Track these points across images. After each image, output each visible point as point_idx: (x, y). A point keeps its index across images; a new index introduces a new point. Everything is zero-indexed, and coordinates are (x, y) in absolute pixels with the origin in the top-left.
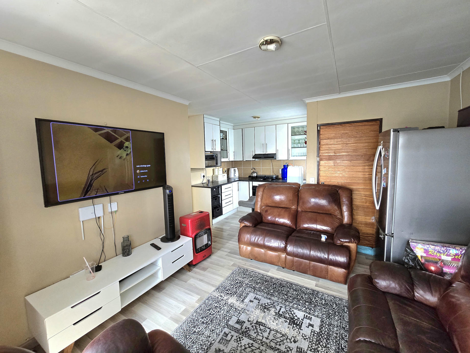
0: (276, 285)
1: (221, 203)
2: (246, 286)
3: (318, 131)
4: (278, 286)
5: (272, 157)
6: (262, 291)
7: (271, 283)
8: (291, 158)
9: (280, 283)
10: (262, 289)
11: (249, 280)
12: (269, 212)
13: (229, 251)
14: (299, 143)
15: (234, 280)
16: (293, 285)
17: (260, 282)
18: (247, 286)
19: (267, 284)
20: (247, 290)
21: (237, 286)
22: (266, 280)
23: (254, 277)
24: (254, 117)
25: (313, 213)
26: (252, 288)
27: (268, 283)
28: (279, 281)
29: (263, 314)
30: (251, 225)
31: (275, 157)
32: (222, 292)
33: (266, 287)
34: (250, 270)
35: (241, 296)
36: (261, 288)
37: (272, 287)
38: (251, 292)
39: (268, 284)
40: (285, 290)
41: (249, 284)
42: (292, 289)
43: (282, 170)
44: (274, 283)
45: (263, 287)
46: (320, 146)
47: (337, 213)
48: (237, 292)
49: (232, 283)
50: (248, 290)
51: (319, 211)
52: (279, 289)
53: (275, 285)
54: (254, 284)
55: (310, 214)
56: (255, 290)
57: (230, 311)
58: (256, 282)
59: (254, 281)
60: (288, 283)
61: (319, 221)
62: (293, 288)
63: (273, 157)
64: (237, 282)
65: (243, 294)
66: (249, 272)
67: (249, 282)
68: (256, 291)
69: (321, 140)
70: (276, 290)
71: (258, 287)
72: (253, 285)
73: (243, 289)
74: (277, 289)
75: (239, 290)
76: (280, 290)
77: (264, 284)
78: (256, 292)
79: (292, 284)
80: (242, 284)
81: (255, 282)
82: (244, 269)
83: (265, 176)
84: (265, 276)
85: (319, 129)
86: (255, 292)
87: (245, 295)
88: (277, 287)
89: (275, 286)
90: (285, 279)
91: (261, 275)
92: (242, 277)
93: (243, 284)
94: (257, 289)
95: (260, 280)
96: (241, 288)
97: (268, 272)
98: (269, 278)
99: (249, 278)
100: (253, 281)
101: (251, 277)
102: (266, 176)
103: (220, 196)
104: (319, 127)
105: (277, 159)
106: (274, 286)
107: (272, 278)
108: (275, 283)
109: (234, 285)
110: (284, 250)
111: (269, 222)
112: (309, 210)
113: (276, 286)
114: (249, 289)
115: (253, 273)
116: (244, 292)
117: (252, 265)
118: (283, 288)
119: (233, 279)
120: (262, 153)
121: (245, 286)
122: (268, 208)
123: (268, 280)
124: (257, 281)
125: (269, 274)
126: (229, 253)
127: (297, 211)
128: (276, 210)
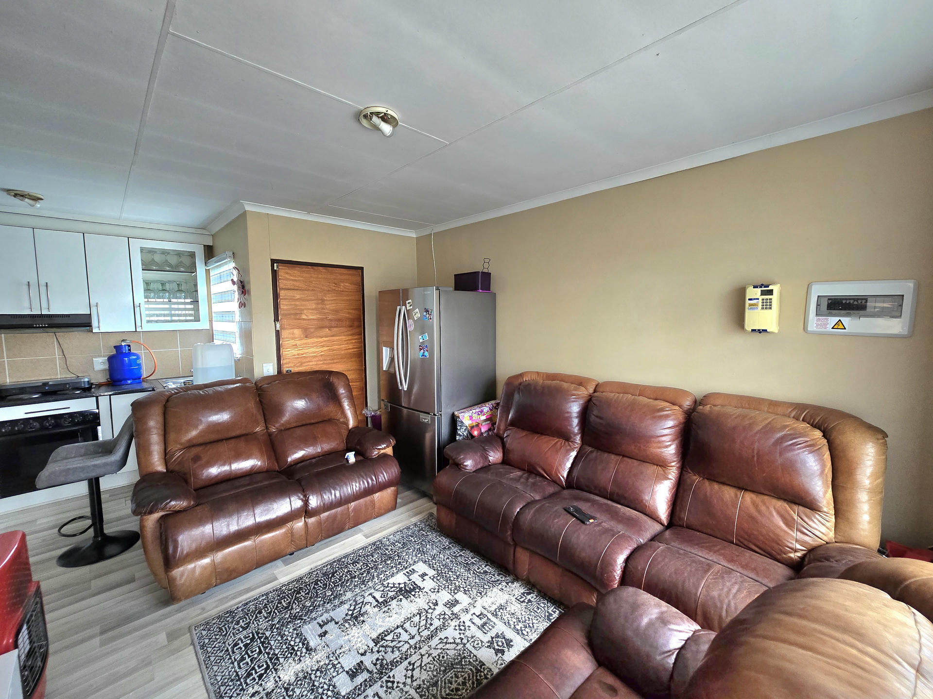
2: (275, 630)
3: (274, 273)
7: (308, 586)
8: (147, 327)
9: (323, 574)
10: (310, 606)
11: (264, 618)
12: (204, 460)
14: (163, 290)
15: (230, 650)
17: (290, 603)
18: (277, 628)
19: (306, 594)
20: (286, 633)
21: (257, 648)
22: (293, 591)
23: (267, 607)
25: (303, 428)
26: (290, 622)
29: (366, 627)
31: (87, 325)
35: (293, 649)
38: (300, 627)
40: (343, 574)
41: (276, 622)
43: (109, 359)
44: (312, 583)
45: (306, 603)
46: (280, 301)
47: (339, 416)
48: (274, 654)
52: (332, 581)
54: (283, 615)
57: (316, 683)
58: (282, 608)
59: (277, 612)
60: (331, 564)
63: (80, 325)
64: (246, 646)
66: (240, 609)
67: (269, 621)
69: (280, 289)
72: (287, 616)
73: (279, 638)
74: (330, 584)
75: (274, 647)
76: (336, 581)
80: (260, 638)
82: (219, 617)
83: (45, 384)
85: (275, 269)
88: (327, 582)
89: (321, 583)
90: (320, 563)
91: (274, 593)
92: (241, 630)
93: (262, 634)
95: (286, 600)
96: (272, 643)
98: (294, 583)
99: (256, 617)
100: (274, 612)
102: (50, 383)
104: (275, 264)
105: (94, 330)
114: (289, 626)
115: (251, 604)
118: (335, 575)
121: (272, 632)
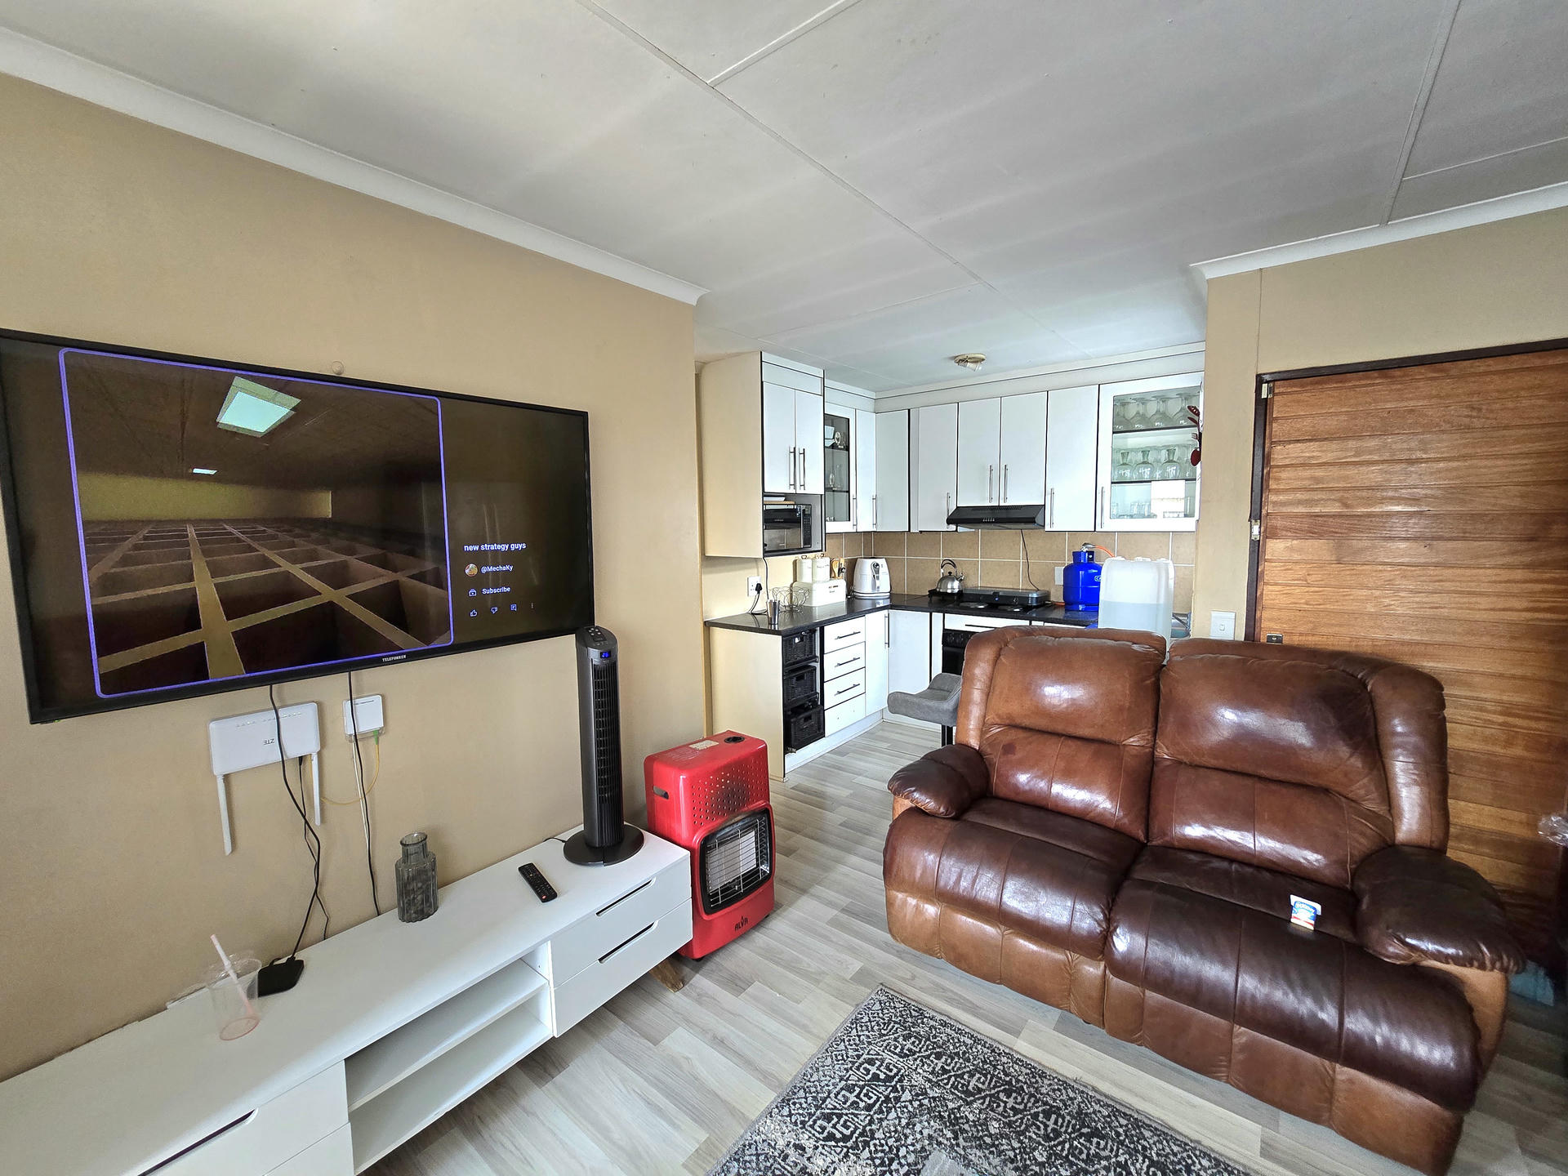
0: (1060, 1120)
1: (818, 690)
2: (916, 1104)
3: (1263, 407)
4: (1068, 1126)
5: (1026, 518)
6: (993, 1145)
7: (1032, 1100)
8: (1110, 525)
9: (1080, 1112)
10: (990, 1135)
11: (930, 1069)
12: (1019, 755)
13: (844, 901)
14: (1144, 463)
15: (862, 1059)
16: (1147, 1134)
17: (980, 1090)
18: (921, 1105)
19: (1013, 1108)
20: (918, 1128)
21: (875, 1098)
22: (1008, 1079)
23: (953, 1059)
24: (960, 358)
25: (1233, 778)
26: (942, 1117)
27: (1019, 1099)
28: (1072, 1095)
30: (942, 810)
31: (1039, 520)
32: (803, 1123)
33: (1009, 1125)
34: (933, 1013)
36: (987, 1130)
37: (1038, 1128)
38: (939, 1144)
39: (1022, 1107)
40: (1108, 1158)
41: (931, 1094)
42: (1145, 1157)
43: (1067, 570)
44: (1046, 1103)
45: (994, 1123)
46: (1269, 473)
47: (1363, 788)
48: (872, 1132)
49: (853, 1080)
50: (926, 1132)
51: (1263, 772)
52: (1075, 1143)
53: (1054, 1117)
54: (951, 1097)
55: (1216, 782)
56: (956, 1138)
58: (963, 1085)
59: (951, 1082)
60: (1116, 1113)
61: (1266, 817)
62: (1144, 1148)
63: (1032, 521)
64: (876, 1077)
65: (903, 1152)
66: (932, 1023)
67: (930, 1081)
68: (961, 1140)
69: (1272, 443)
70: (1063, 1150)
71: (971, 1118)
72: (951, 1105)
73: (904, 1122)
74: (1063, 1142)
75: (884, 1124)
76: (1081, 1152)
77: (998, 1106)
78: (964, 1149)
79: (1137, 1124)
80: (895, 1089)
81: (956, 1088)
82: (907, 1006)
83: (996, 594)
84: (1004, 1060)
85: (1264, 396)
86: (958, 1145)
87: (911, 1158)
88: (1066, 1132)
89: (1056, 1123)
90: (1104, 1087)
91: (985, 1050)
92: (898, 1051)
93: (902, 1086)
94: (966, 1127)
95: (983, 1079)
96: (893, 1115)
97: (1016, 1033)
98: (1023, 1069)
99: (928, 1057)
100: (950, 1077)
101: (938, 1056)
102: (1000, 594)
103: (818, 665)
104: (1265, 386)
105: (1047, 528)
106: (1051, 1123)
107: (1038, 1073)
108: (1052, 1106)
109: (862, 1088)
110: (1099, 946)
111: (1020, 798)
112: (1213, 762)
113: (1062, 1126)
114: (932, 1123)
115: (948, 1031)
116: (906, 1137)
117: (944, 990)
118: (1095, 1140)
119: (859, 1057)
120: (987, 504)
121: (910, 1101)
122: (1013, 735)
123: (1018, 1081)
124: (969, 1082)
125: (1023, 1047)
126: (844, 910)
127: (1151, 760)
128: (1053, 748)
